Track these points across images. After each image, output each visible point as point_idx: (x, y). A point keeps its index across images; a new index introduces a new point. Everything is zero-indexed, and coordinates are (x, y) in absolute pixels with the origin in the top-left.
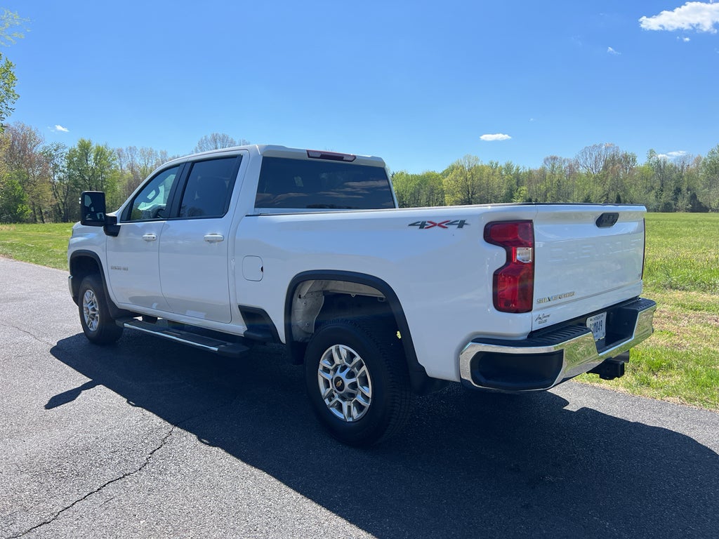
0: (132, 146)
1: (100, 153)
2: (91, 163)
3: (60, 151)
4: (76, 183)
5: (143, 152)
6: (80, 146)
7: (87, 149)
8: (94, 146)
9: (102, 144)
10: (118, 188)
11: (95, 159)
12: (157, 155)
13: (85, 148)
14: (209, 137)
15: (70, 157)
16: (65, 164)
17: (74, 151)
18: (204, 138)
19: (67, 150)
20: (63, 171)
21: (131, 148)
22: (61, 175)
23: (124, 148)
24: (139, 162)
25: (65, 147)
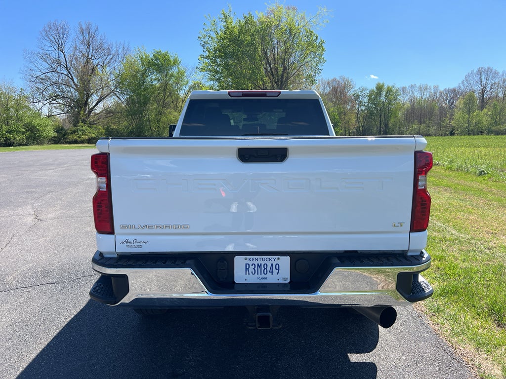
0: (413, 84)
1: (389, 90)
2: (383, 99)
3: (364, 92)
4: (372, 113)
5: (420, 88)
6: (377, 88)
7: (381, 89)
8: (385, 87)
9: (391, 85)
10: (400, 114)
11: (386, 96)
12: (430, 89)
13: (380, 88)
14: (476, 70)
15: (370, 96)
16: (366, 100)
17: (373, 91)
18: (470, 72)
19: (368, 91)
20: (364, 105)
21: (412, 85)
22: (363, 108)
23: (407, 87)
24: (417, 95)
25: (367, 89)
